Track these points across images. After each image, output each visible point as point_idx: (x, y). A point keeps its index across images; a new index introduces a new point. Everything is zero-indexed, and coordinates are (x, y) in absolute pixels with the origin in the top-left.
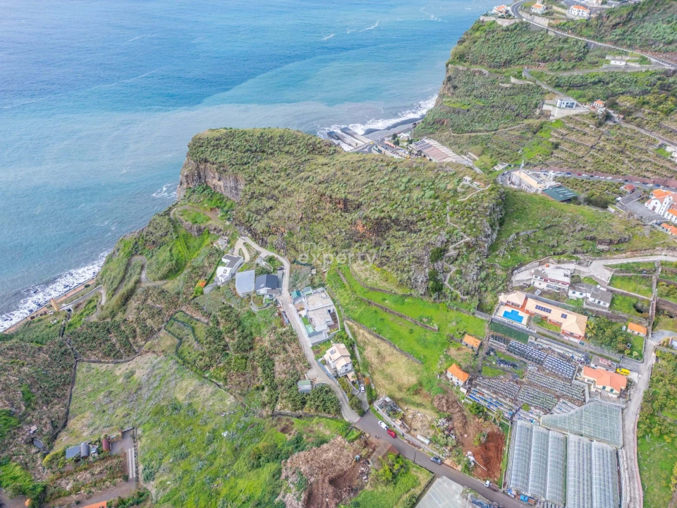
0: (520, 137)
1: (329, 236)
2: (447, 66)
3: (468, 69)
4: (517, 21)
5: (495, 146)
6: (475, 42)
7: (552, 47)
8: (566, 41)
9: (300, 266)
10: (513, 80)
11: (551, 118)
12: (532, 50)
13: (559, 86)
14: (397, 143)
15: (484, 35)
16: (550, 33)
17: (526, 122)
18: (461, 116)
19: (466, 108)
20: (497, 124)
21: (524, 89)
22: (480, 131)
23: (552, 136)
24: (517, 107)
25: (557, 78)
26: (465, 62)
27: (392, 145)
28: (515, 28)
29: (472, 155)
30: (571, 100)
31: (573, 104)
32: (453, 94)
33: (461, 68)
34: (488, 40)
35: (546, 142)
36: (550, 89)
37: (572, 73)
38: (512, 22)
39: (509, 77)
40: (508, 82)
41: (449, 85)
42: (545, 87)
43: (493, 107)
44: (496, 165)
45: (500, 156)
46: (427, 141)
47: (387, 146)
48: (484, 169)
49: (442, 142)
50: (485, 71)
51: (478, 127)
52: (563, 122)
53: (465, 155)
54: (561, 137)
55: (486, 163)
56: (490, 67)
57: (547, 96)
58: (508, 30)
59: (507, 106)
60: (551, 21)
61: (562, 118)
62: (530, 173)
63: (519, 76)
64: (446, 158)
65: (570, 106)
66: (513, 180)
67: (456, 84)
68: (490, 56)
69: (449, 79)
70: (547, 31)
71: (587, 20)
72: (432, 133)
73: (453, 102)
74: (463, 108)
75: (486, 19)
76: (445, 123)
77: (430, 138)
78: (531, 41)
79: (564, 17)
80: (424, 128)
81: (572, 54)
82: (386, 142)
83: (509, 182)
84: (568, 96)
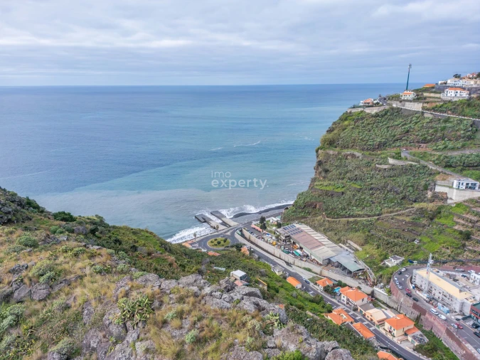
0: (414, 223)
2: (317, 151)
3: (339, 153)
4: (387, 107)
5: (381, 233)
6: (344, 130)
7: (432, 128)
8: (447, 120)
10: (391, 161)
11: (449, 201)
12: (408, 131)
13: (450, 166)
14: (264, 227)
15: (353, 123)
16: (426, 115)
17: (416, 206)
18: (335, 199)
19: (340, 190)
20: (379, 208)
21: (405, 170)
22: (359, 216)
23: (457, 223)
24: (402, 189)
25: (447, 157)
26: (336, 147)
27: (259, 229)
28: (386, 114)
29: (352, 243)
30: (471, 181)
31: (475, 184)
32: (324, 177)
33: (331, 152)
34: (358, 126)
35: (449, 230)
36: (440, 170)
37: (463, 152)
38: (382, 108)
39: (386, 158)
40: (386, 163)
41: (320, 169)
42: (432, 167)
43: (371, 189)
44: (386, 258)
45: (390, 247)
46: (297, 226)
47: (253, 231)
48: (371, 262)
49: (315, 228)
50: (358, 154)
51: (357, 211)
52: (467, 207)
53: (344, 243)
54: (470, 225)
55: (372, 256)
56: (363, 150)
57: (437, 177)
58: (378, 116)
59: (389, 188)
60: (425, 105)
61: (464, 202)
62: (441, 273)
63: (398, 157)
64: (319, 246)
65: (472, 187)
66: (418, 282)
67: (327, 167)
68: (361, 140)
69: (320, 163)
70: (423, 113)
71: (467, 100)
72: (303, 217)
73: (325, 185)
74: (336, 190)
75: (354, 111)
76: (318, 207)
77: (302, 222)
78: (406, 124)
79: (440, 100)
80: (294, 212)
81: (458, 133)
82: (253, 226)
83: (411, 286)
84: (465, 176)
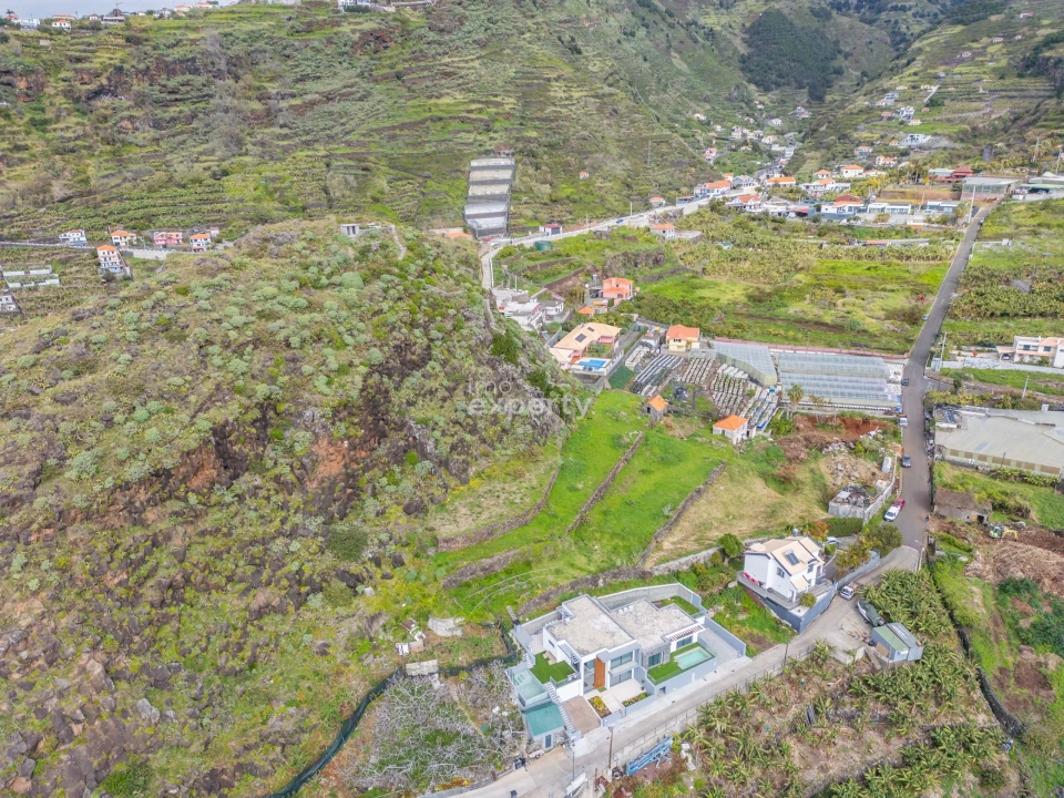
1: (261, 597)
9: (347, 750)
